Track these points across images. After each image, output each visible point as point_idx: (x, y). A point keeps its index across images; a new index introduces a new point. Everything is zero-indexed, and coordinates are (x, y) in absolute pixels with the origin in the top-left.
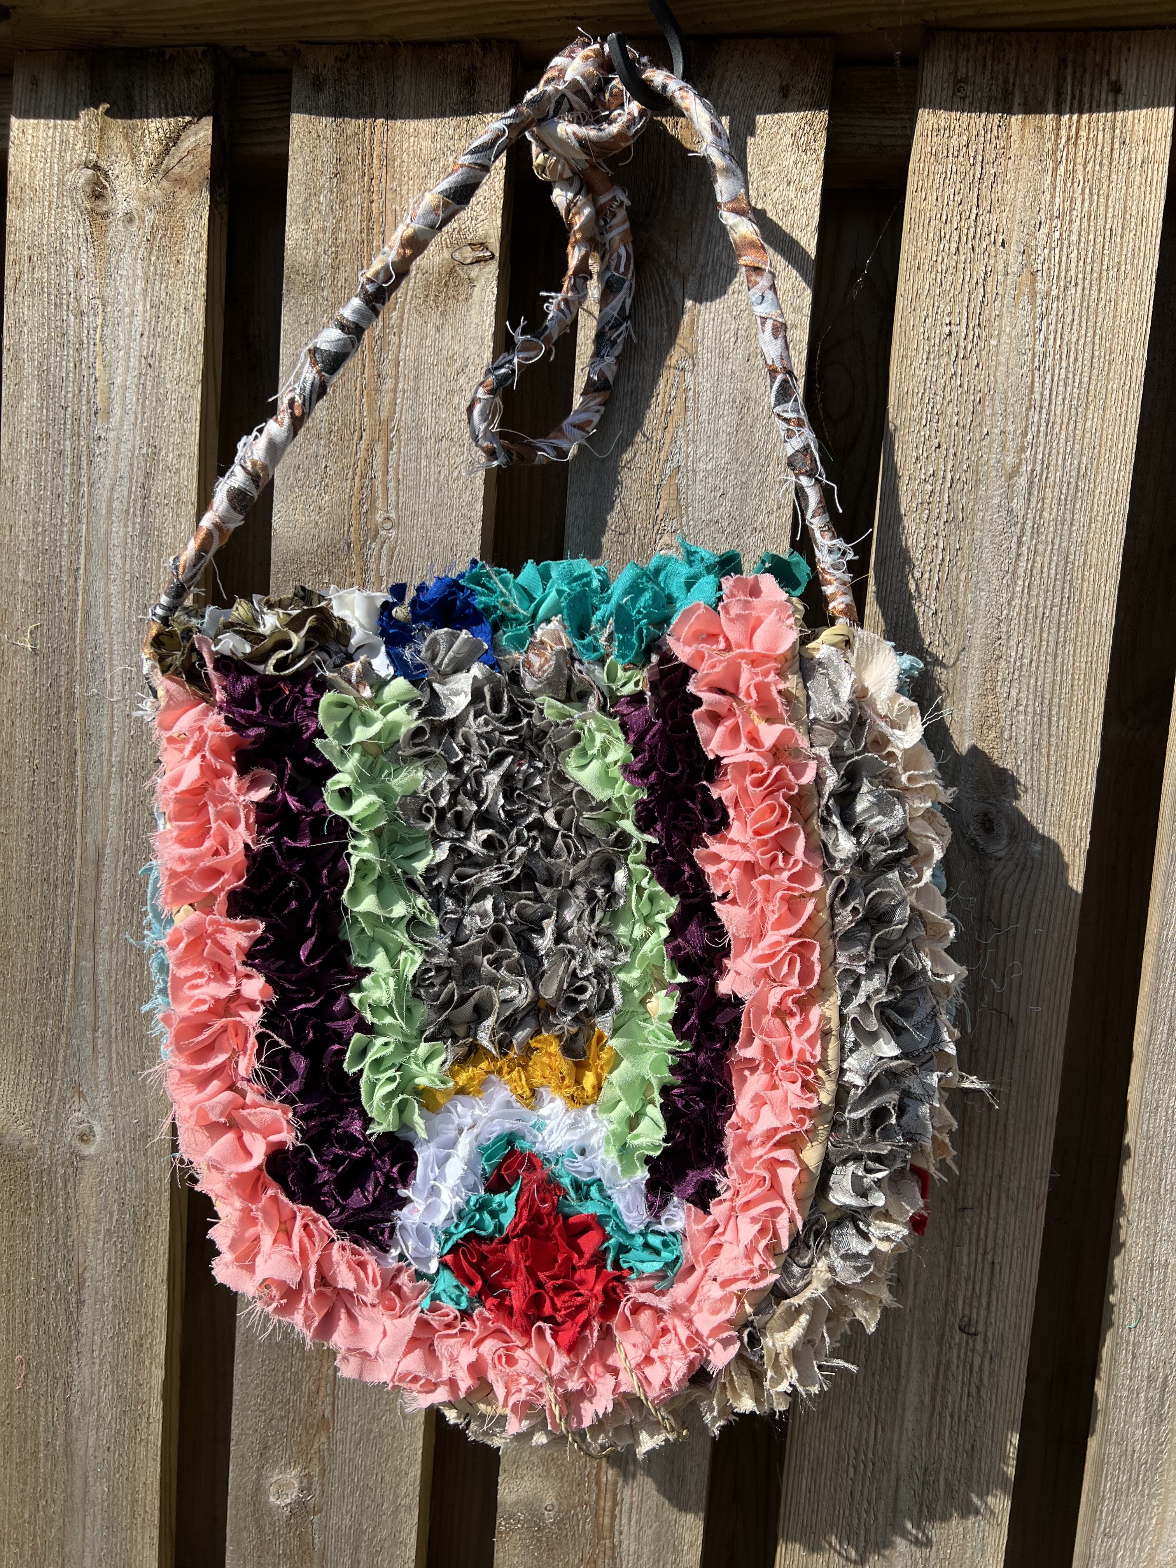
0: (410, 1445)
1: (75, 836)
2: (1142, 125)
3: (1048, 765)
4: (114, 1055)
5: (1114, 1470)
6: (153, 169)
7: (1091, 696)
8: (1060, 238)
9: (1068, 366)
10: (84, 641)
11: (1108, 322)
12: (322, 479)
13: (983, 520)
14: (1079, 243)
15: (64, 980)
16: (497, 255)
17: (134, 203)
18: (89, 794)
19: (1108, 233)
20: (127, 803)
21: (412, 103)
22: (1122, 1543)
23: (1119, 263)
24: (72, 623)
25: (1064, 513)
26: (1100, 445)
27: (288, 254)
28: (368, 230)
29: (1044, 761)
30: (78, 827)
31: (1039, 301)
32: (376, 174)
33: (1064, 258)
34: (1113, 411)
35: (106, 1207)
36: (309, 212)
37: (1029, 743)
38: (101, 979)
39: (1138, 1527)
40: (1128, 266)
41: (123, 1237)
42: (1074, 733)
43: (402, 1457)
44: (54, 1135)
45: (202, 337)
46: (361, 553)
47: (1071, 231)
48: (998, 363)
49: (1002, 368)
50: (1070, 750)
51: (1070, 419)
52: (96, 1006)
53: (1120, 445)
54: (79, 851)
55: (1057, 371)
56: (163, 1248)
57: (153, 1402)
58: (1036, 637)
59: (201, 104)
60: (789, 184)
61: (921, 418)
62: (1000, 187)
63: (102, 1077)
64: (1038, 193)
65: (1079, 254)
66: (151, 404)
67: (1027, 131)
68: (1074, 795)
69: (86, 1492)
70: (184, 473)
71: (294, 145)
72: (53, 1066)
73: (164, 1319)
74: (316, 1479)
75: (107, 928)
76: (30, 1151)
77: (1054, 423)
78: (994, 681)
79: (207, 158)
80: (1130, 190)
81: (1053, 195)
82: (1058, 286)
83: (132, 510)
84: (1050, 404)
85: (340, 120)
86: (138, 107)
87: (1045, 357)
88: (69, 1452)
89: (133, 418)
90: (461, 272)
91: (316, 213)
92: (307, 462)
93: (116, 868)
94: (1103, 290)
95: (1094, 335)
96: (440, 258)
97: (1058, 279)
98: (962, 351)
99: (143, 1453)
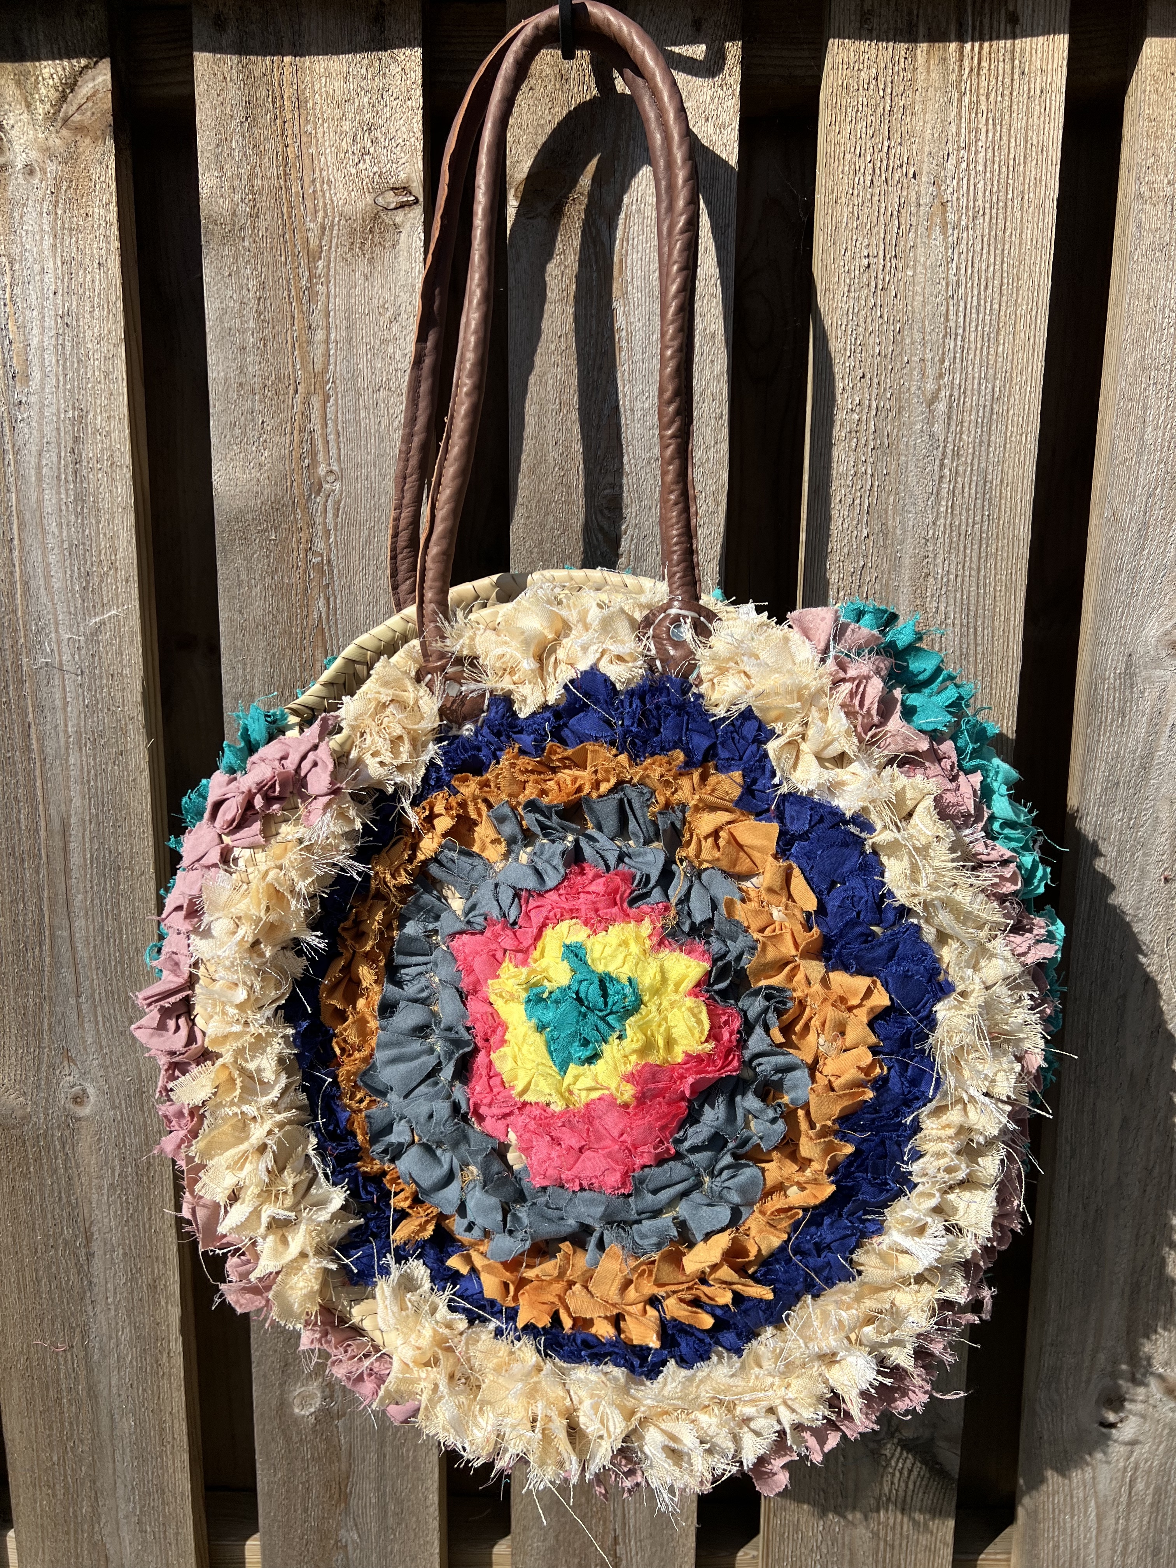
1: (37, 809)
2: (1040, 55)
3: (976, 672)
4: (100, 1018)
6: (51, 118)
7: (1012, 606)
8: (968, 168)
9: (979, 294)
10: (27, 612)
11: (1015, 250)
12: (260, 436)
13: (907, 446)
14: (985, 173)
15: (41, 951)
16: (421, 199)
17: (34, 154)
18: (48, 766)
19: (1012, 162)
20: (89, 773)
21: (320, 42)
23: (1023, 192)
24: (11, 595)
25: (981, 435)
26: (1012, 369)
27: (203, 203)
28: (285, 175)
29: (972, 670)
30: (40, 799)
31: (950, 231)
32: (289, 116)
33: (972, 188)
34: (1022, 336)
35: (106, 1164)
36: (221, 158)
37: (957, 653)
38: (80, 946)
40: (1031, 195)
41: (127, 1190)
42: (998, 640)
44: (47, 1101)
45: (120, 293)
46: (306, 508)
47: (977, 162)
48: (915, 293)
49: (919, 298)
50: (995, 657)
51: (983, 345)
52: (77, 973)
53: (1030, 368)
54: (43, 823)
55: (969, 299)
56: (168, 1195)
57: (173, 1337)
58: (961, 554)
59: (96, 46)
60: (707, 120)
61: (845, 350)
62: (909, 119)
63: (90, 1041)
64: (945, 124)
65: (985, 183)
66: (72, 365)
67: (932, 62)
68: (1000, 698)
69: (112, 1429)
70: (115, 435)
71: (200, 89)
72: (39, 1035)
73: (176, 1261)
75: (80, 896)
76: (23, 1118)
77: (968, 349)
78: (923, 597)
79: (106, 102)
80: (1031, 120)
81: (959, 126)
82: (968, 216)
83: (63, 476)
84: (964, 331)
85: (245, 59)
86: (29, 52)
87: (958, 285)
88: (92, 1393)
89: (54, 380)
90: (385, 217)
91: (230, 160)
92: (243, 419)
93: (83, 837)
94: (1009, 219)
95: (1002, 262)
96: (362, 203)
97: (967, 209)
98: (880, 282)
99: (167, 1386)
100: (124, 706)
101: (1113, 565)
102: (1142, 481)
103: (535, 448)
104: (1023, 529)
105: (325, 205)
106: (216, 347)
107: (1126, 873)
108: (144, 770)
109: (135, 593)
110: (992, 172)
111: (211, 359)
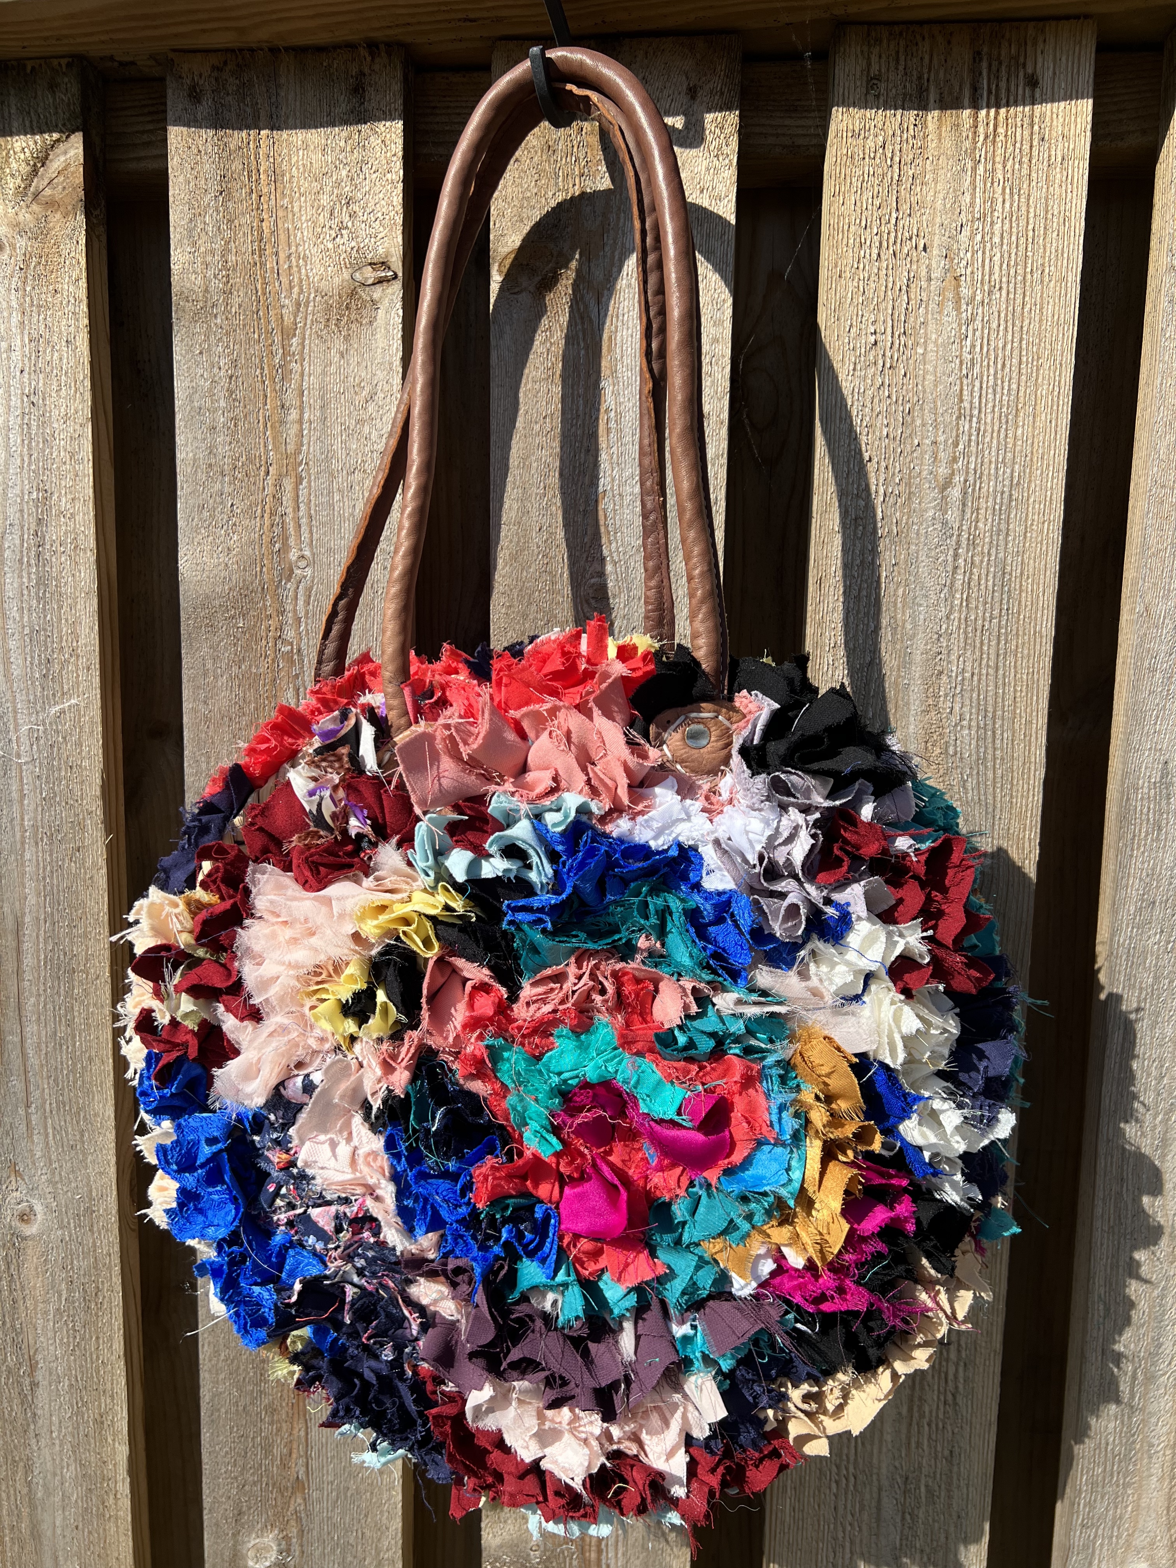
0: (389, 1500)
2: (1061, 120)
3: (994, 778)
4: (50, 1131)
5: (1090, 1463)
6: (22, 193)
7: (1035, 707)
8: (983, 240)
9: (996, 373)
11: (1035, 327)
12: (229, 519)
13: (917, 534)
14: (1002, 245)
16: (400, 274)
17: (3, 230)
19: (1031, 234)
20: (44, 869)
21: (298, 114)
22: (1100, 1532)
23: (1043, 265)
25: (999, 523)
26: (1032, 453)
27: (175, 279)
28: (260, 250)
29: (990, 775)
31: (964, 307)
32: (265, 190)
33: (987, 261)
34: (1043, 418)
35: (53, 1287)
36: (195, 233)
37: (974, 757)
38: (31, 1053)
39: (1114, 1517)
40: (1052, 268)
41: (74, 1316)
42: (1019, 745)
43: (382, 1512)
45: (88, 371)
46: (276, 595)
47: (993, 233)
48: (926, 372)
49: (930, 378)
50: (1016, 763)
51: (1000, 427)
52: (27, 1081)
53: (1052, 452)
55: (985, 378)
56: (118, 1323)
57: (120, 1478)
58: (977, 650)
59: (69, 120)
60: (702, 192)
62: (918, 189)
63: (39, 1154)
64: (958, 194)
65: (1002, 256)
66: (37, 445)
67: (944, 129)
68: (1021, 807)
70: (79, 518)
71: (173, 163)
73: (124, 1395)
74: (294, 1540)
75: (33, 1000)
77: (985, 432)
78: (936, 696)
79: (78, 178)
80: (1051, 189)
81: (973, 196)
82: (982, 290)
83: (25, 560)
84: (980, 412)
85: (221, 133)
87: (973, 364)
88: (36, 1533)
89: (19, 461)
90: (363, 294)
91: (203, 234)
92: (211, 501)
93: (38, 937)
94: (1028, 294)
95: (1021, 340)
96: (339, 279)
97: (982, 283)
98: (888, 360)
99: (113, 1529)
100: (82, 800)
101: (1146, 664)
103: (517, 533)
104: (1046, 626)
105: (301, 281)
106: (185, 427)
108: (101, 868)
109: (97, 681)
111: (179, 440)
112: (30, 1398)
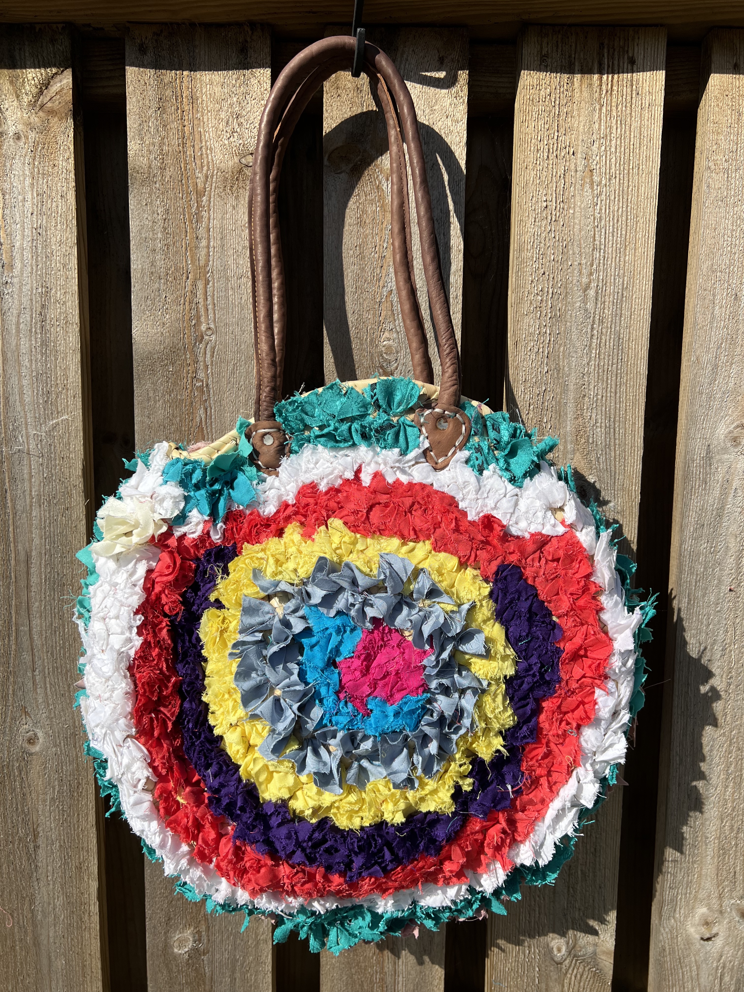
1: (9, 546)
2: (648, 83)
3: (615, 456)
4: (48, 686)
6: (32, 105)
7: (637, 415)
8: (605, 150)
9: (614, 225)
10: (6, 417)
11: (634, 199)
12: (164, 305)
13: (571, 316)
14: (616, 153)
15: (9, 640)
17: (20, 127)
18: (18, 517)
19: (632, 147)
20: (45, 522)
21: (207, 63)
22: (680, 891)
23: (639, 164)
25: (616, 310)
26: (634, 270)
27: (130, 160)
28: (183, 144)
30: (12, 539)
31: (595, 187)
32: (186, 108)
33: (608, 162)
34: (640, 251)
35: (49, 784)
36: (143, 132)
37: (603, 444)
38: (36, 637)
39: (687, 881)
40: (644, 166)
41: (63, 802)
42: (628, 437)
44: (10, 741)
45: (74, 214)
46: (193, 352)
47: (611, 146)
48: (575, 224)
49: (577, 227)
50: (627, 447)
51: (616, 256)
52: (33, 655)
53: (645, 270)
54: (13, 555)
55: (608, 228)
56: (92, 804)
57: (92, 903)
58: (605, 383)
59: (63, 61)
60: (447, 117)
61: (533, 257)
62: (570, 120)
64: (591, 123)
65: (616, 159)
66: (42, 259)
67: (583, 85)
68: (630, 472)
69: (50, 966)
70: (69, 304)
71: (129, 89)
72: (5, 697)
73: (95, 849)
74: (203, 933)
77: (608, 258)
78: (582, 409)
79: (69, 97)
80: (643, 122)
81: (600, 124)
82: (606, 178)
83: (34, 330)
84: (605, 247)
85: (159, 72)
86: (19, 63)
87: (601, 220)
88: (36, 943)
89: (30, 268)
90: (247, 171)
91: (148, 133)
92: (153, 294)
93: (40, 564)
94: (631, 180)
95: (627, 206)
96: (232, 163)
97: (605, 174)
98: (554, 217)
99: (87, 936)
100: (70, 478)
101: (697, 390)
102: (714, 339)
104: (643, 368)
105: (208, 163)
106: (137, 249)
107: (710, 582)
108: (82, 520)
109: (79, 405)
110: (620, 153)
111: (133, 257)
112: (33, 856)
